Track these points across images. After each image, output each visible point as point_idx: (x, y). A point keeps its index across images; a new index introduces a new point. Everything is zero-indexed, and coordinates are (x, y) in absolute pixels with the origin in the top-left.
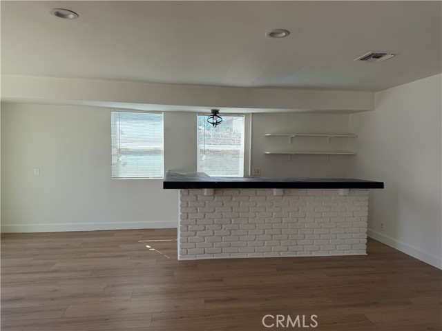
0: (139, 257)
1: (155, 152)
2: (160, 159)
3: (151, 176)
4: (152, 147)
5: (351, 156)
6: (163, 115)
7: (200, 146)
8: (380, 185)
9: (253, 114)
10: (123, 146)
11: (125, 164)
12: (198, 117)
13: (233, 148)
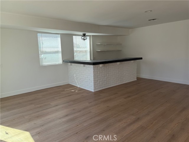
0: (78, 94)
1: (57, 52)
2: (60, 55)
3: (57, 63)
4: (56, 50)
5: (119, 51)
6: (60, 35)
7: (75, 49)
8: (141, 58)
9: (92, 35)
10: (45, 50)
11: (45, 58)
12: (74, 37)
13: (85, 49)
